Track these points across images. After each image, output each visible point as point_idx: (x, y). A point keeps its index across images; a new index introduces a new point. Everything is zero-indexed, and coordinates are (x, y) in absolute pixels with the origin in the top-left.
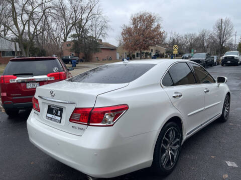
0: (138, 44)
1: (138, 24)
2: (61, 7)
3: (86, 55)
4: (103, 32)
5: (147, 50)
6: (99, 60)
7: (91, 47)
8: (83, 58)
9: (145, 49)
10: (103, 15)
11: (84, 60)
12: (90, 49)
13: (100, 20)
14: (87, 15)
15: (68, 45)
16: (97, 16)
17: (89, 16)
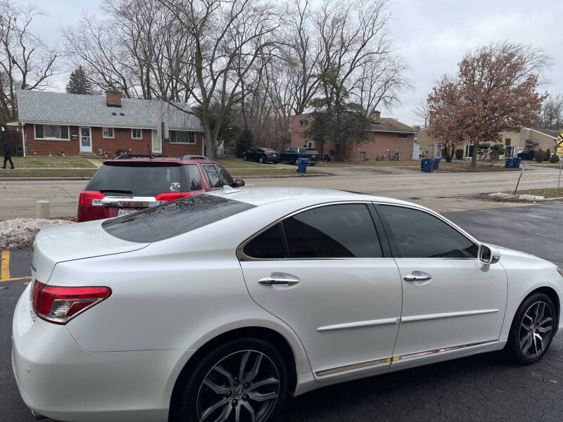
0: (469, 126)
1: (473, 76)
2: (299, 40)
3: (338, 146)
4: (387, 93)
5: (493, 139)
6: (367, 160)
7: (350, 129)
8: (332, 152)
9: (486, 137)
10: (392, 55)
11: (332, 157)
12: (348, 132)
13: (382, 65)
14: (354, 55)
15: (302, 123)
16: (377, 56)
17: (359, 56)
